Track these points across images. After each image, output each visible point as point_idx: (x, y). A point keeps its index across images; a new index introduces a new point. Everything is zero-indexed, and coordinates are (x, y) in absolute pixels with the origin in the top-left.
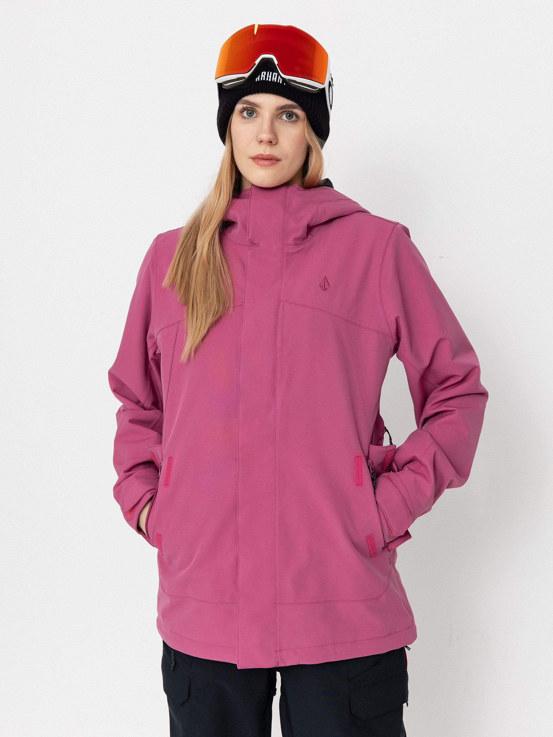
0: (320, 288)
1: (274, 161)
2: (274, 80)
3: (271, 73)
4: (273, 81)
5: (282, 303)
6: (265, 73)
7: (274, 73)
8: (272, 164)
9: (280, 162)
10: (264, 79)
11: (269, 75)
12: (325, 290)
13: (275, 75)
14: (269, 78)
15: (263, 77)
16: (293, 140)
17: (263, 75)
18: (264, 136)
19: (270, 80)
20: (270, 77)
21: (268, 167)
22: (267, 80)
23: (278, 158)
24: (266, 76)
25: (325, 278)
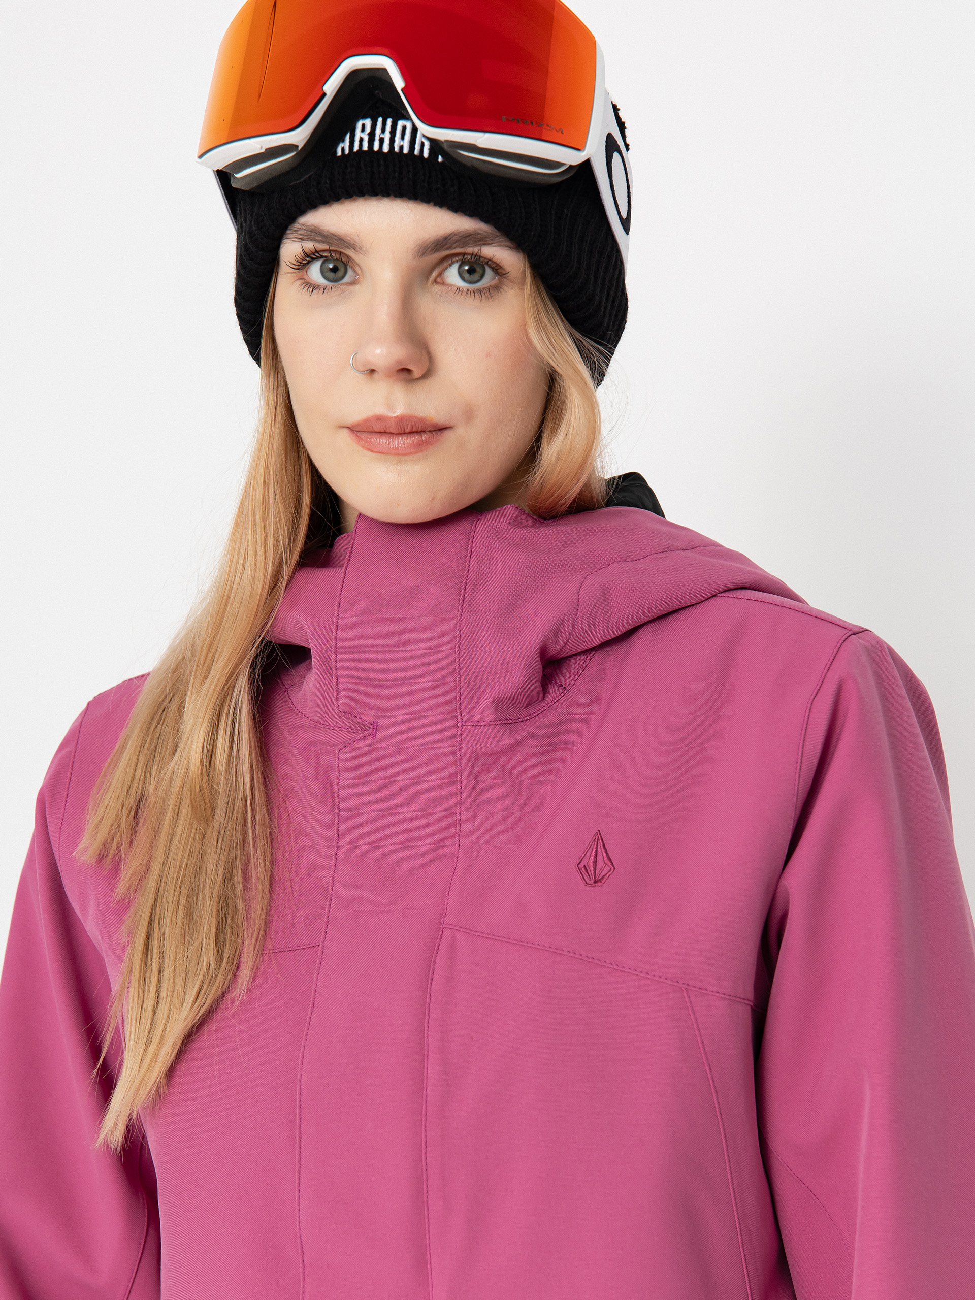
0: (579, 876)
1: (425, 436)
2: (401, 147)
3: (389, 122)
4: (397, 149)
5: (448, 933)
6: (368, 122)
7: (401, 123)
8: (419, 447)
9: (447, 433)
10: (365, 147)
11: (383, 130)
12: (595, 882)
13: (404, 128)
14: (382, 141)
15: (361, 140)
16: (488, 355)
17: (363, 130)
18: (378, 351)
19: (386, 148)
20: (387, 136)
21: (406, 458)
22: (376, 147)
23: (436, 424)
24: (372, 135)
25: (599, 837)
